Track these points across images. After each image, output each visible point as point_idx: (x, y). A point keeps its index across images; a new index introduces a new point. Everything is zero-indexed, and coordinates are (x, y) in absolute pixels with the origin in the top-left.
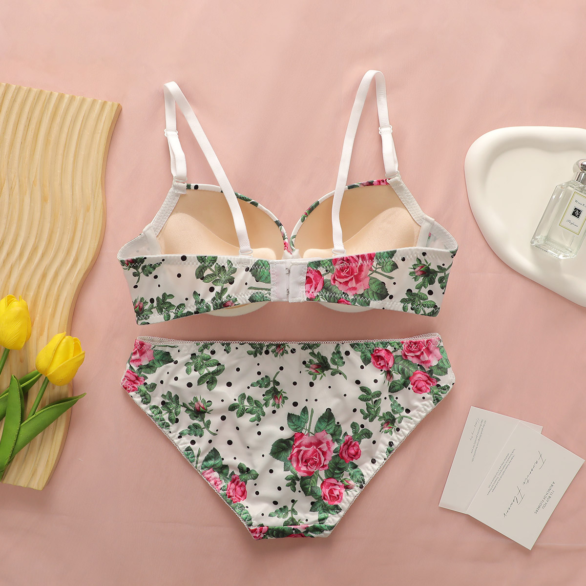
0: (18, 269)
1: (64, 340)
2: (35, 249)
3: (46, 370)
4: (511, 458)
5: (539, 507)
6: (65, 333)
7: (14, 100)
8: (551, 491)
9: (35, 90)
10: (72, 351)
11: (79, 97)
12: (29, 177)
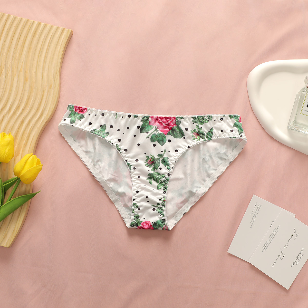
0: (7, 118)
1: (31, 157)
2: (18, 107)
3: (20, 173)
4: (277, 231)
5: (294, 263)
6: (32, 153)
7: (12, 24)
8: (301, 254)
9: (24, 19)
10: (35, 163)
11: (49, 25)
12: (18, 67)
